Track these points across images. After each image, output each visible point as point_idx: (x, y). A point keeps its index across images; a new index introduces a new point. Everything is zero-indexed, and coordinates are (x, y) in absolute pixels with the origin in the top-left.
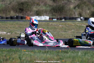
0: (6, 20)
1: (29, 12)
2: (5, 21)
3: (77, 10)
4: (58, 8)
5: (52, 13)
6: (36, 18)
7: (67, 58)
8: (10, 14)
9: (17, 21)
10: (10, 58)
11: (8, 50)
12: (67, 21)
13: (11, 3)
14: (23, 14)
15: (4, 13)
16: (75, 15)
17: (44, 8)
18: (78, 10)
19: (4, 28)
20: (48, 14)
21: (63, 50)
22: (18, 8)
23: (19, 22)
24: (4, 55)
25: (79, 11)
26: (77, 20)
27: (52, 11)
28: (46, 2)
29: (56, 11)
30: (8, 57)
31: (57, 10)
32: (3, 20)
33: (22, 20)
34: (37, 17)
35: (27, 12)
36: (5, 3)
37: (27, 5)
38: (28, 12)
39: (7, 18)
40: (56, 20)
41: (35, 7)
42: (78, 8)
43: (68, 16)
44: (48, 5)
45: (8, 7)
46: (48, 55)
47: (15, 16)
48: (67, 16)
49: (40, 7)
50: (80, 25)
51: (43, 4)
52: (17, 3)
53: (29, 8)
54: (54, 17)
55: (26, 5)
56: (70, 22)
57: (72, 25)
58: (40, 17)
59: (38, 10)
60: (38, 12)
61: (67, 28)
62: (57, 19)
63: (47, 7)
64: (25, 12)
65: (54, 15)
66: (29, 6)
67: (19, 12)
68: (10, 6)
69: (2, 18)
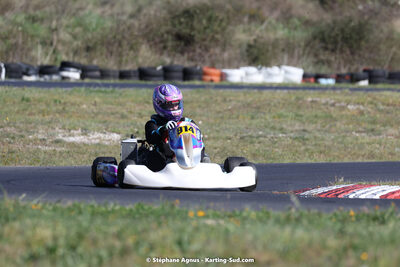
0: (118, 81)
1: (217, 50)
2: (115, 86)
4: (342, 30)
5: (316, 55)
6: (247, 74)
7: (382, 243)
8: (136, 57)
10: (137, 244)
11: (131, 210)
12: (379, 86)
13: (139, 10)
14: (191, 59)
15: (111, 53)
17: (281, 33)
19: (112, 118)
20: (299, 58)
21: (365, 209)
22: (168, 32)
24: (114, 229)
27: (318, 44)
28: (289, 9)
29: (330, 46)
30: (130, 241)
31: (335, 43)
32: (106, 81)
33: (186, 83)
34: (252, 70)
35: (207, 49)
36: (116, 9)
37: (210, 19)
38: (212, 50)
39: (123, 75)
40: (331, 82)
41: (241, 27)
43: (384, 68)
44: (300, 19)
45: (129, 28)
46: (300, 233)
47: (159, 68)
48: (377, 68)
49: (263, 27)
51: (276, 14)
52: (165, 12)
53: (217, 33)
54: (324, 70)
55: (204, 22)
56: (392, 90)
58: (264, 70)
59: (255, 41)
60: (255, 51)
61: (378, 116)
62: (339, 78)
63: (295, 29)
64: (198, 51)
65: (323, 62)
66: (217, 23)
67: (175, 49)
68: (136, 24)
69: (104, 74)
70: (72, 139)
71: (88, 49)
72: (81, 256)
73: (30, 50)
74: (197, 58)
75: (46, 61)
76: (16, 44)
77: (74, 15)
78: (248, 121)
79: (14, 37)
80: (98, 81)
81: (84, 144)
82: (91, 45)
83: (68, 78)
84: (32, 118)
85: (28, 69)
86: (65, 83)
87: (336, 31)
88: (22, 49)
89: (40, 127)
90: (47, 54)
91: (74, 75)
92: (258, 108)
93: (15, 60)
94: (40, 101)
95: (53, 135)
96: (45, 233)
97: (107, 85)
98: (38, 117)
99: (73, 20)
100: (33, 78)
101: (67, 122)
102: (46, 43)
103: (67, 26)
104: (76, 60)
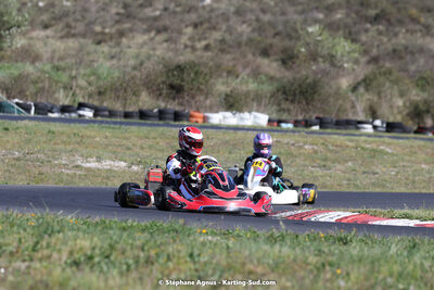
0: (123, 120)
1: (202, 98)
2: (121, 123)
3: (362, 95)
4: (300, 86)
5: (279, 105)
6: (224, 117)
8: (137, 101)
9: (163, 125)
10: (158, 255)
11: (146, 227)
12: (329, 131)
13: (141, 64)
14: (181, 104)
15: (118, 97)
16: (355, 113)
17: (252, 86)
18: (367, 96)
19: (119, 149)
20: (265, 106)
22: (164, 83)
23: (170, 129)
24: (138, 243)
25: (369, 100)
26: (363, 131)
27: (280, 96)
28: (258, 67)
29: (290, 98)
30: (153, 253)
31: (295, 95)
32: (114, 120)
33: (177, 123)
34: (229, 114)
35: (193, 97)
36: (122, 63)
37: (196, 73)
38: (197, 98)
39: (127, 115)
40: (290, 126)
41: (221, 80)
42: (367, 90)
43: (334, 117)
44: (266, 75)
45: (133, 78)
46: (286, 250)
47: (156, 110)
48: (327, 116)
49: (238, 81)
50: (374, 146)
51: (248, 71)
52: (161, 66)
53: (202, 84)
54: (285, 116)
55: (192, 75)
56: (339, 134)
57: (347, 146)
58: (238, 115)
59: (231, 91)
60: (231, 100)
61: (329, 155)
62: (296, 123)
63: (263, 83)
64: (187, 98)
65: (284, 110)
66: (202, 77)
67: (168, 96)
68: (138, 74)
69: (112, 114)
70: (88, 165)
71: (100, 93)
72: (113, 264)
73: (54, 93)
74: (185, 103)
75: (67, 103)
76: (43, 89)
77: (89, 66)
78: (226, 155)
79: (43, 81)
80: (109, 120)
81: (99, 170)
82: (102, 90)
83: (83, 116)
84: (56, 147)
85: (52, 108)
86: (81, 119)
87: (295, 86)
88: (48, 92)
89: (63, 154)
90: (67, 96)
91: (88, 113)
92: (234, 145)
93: (42, 100)
94: (63, 133)
95: (73, 161)
96: (85, 243)
97: (115, 123)
98: (62, 147)
99: (88, 71)
100: (56, 115)
101: (84, 152)
102: (66, 87)
103: (84, 75)
104: (91, 102)
